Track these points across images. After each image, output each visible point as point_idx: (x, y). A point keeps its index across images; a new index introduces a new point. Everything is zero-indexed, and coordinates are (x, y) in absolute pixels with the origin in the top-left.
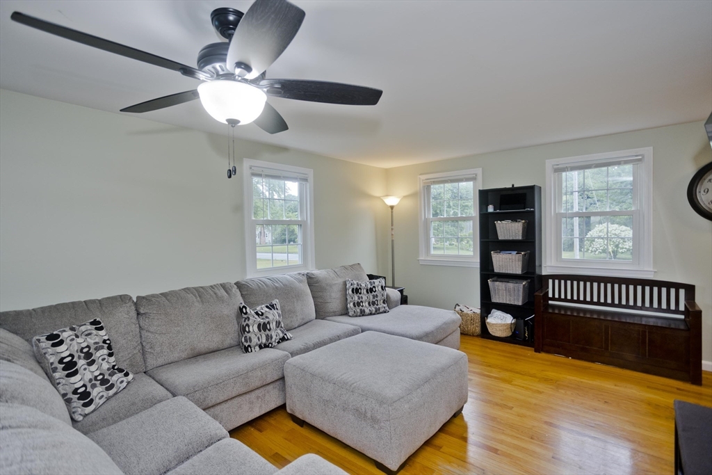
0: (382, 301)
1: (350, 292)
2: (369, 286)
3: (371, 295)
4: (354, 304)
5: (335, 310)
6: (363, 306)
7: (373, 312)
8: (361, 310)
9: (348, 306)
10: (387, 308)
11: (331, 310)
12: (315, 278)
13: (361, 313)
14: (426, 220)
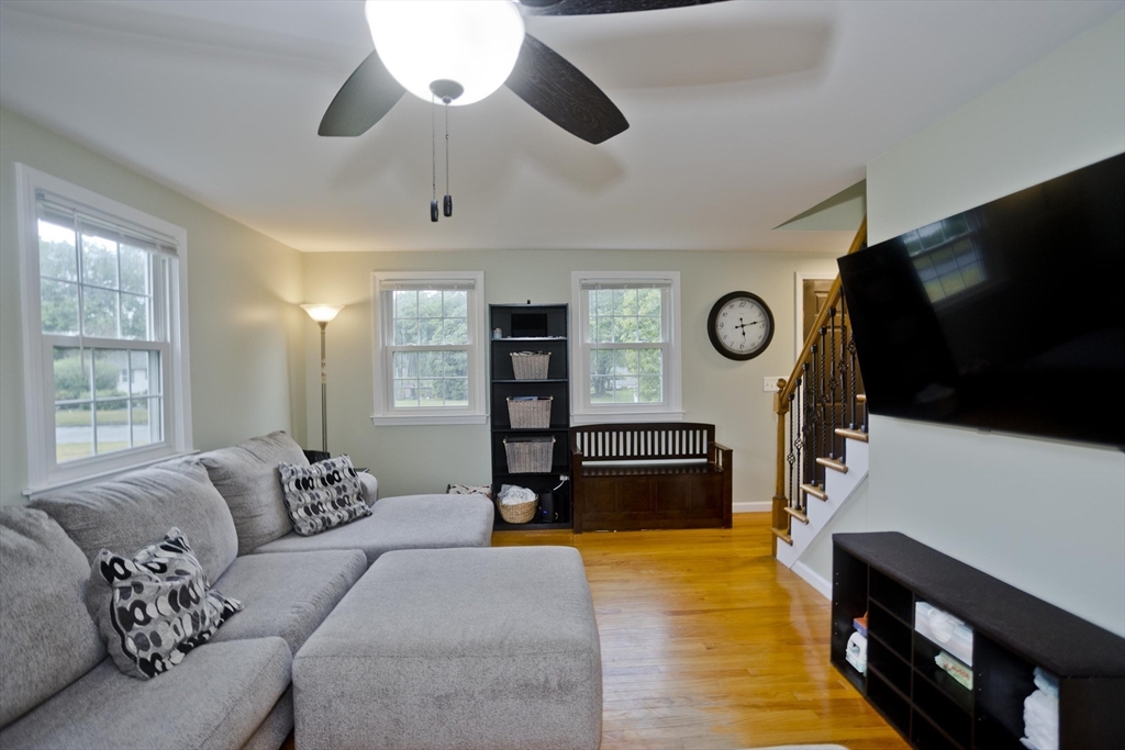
0: (355, 496)
1: (293, 488)
2: (325, 472)
3: (332, 490)
4: (306, 510)
5: (272, 529)
6: (324, 511)
7: (346, 519)
8: (323, 519)
9: (295, 516)
10: (367, 508)
11: (266, 531)
12: (222, 468)
13: (324, 524)
14: (385, 349)
